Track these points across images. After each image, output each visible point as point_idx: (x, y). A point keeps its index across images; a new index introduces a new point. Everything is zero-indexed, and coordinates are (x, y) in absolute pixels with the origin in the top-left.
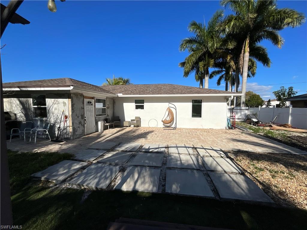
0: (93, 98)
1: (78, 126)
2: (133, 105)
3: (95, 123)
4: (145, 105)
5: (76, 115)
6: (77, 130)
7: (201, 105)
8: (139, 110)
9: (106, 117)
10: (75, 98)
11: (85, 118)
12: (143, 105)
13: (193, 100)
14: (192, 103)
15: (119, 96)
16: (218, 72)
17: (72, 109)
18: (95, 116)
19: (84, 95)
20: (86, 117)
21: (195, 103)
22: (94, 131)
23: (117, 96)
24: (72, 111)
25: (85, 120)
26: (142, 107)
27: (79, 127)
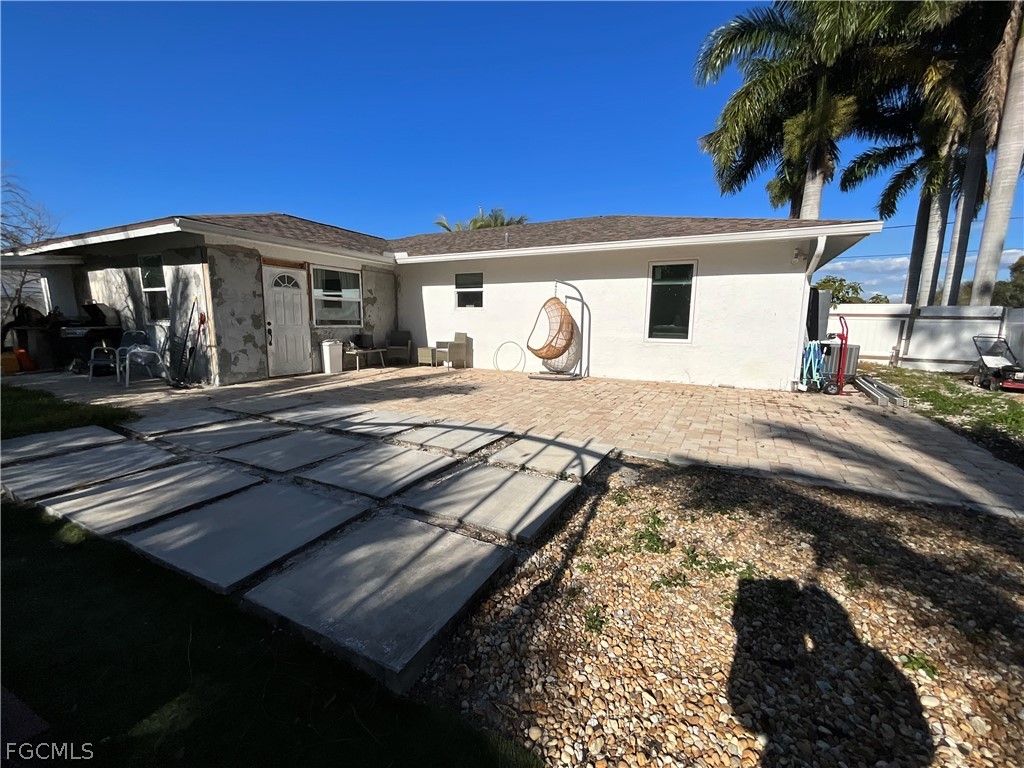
0: (302, 266)
1: (242, 347)
2: (450, 292)
3: (312, 345)
4: (488, 290)
5: (233, 314)
6: (236, 358)
7: (691, 285)
8: (470, 310)
9: (360, 329)
10: (224, 264)
11: (268, 327)
12: (481, 293)
13: (654, 267)
14: (650, 280)
15: (399, 262)
16: (886, 157)
17: (214, 296)
18: (311, 324)
19: (263, 253)
20: (272, 323)
21: (663, 278)
22: (310, 371)
23: (391, 261)
24: (216, 300)
25: (270, 331)
26: (475, 300)
27: (244, 352)
